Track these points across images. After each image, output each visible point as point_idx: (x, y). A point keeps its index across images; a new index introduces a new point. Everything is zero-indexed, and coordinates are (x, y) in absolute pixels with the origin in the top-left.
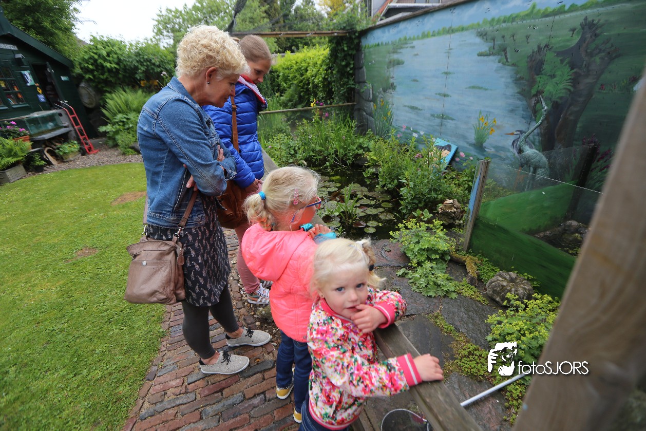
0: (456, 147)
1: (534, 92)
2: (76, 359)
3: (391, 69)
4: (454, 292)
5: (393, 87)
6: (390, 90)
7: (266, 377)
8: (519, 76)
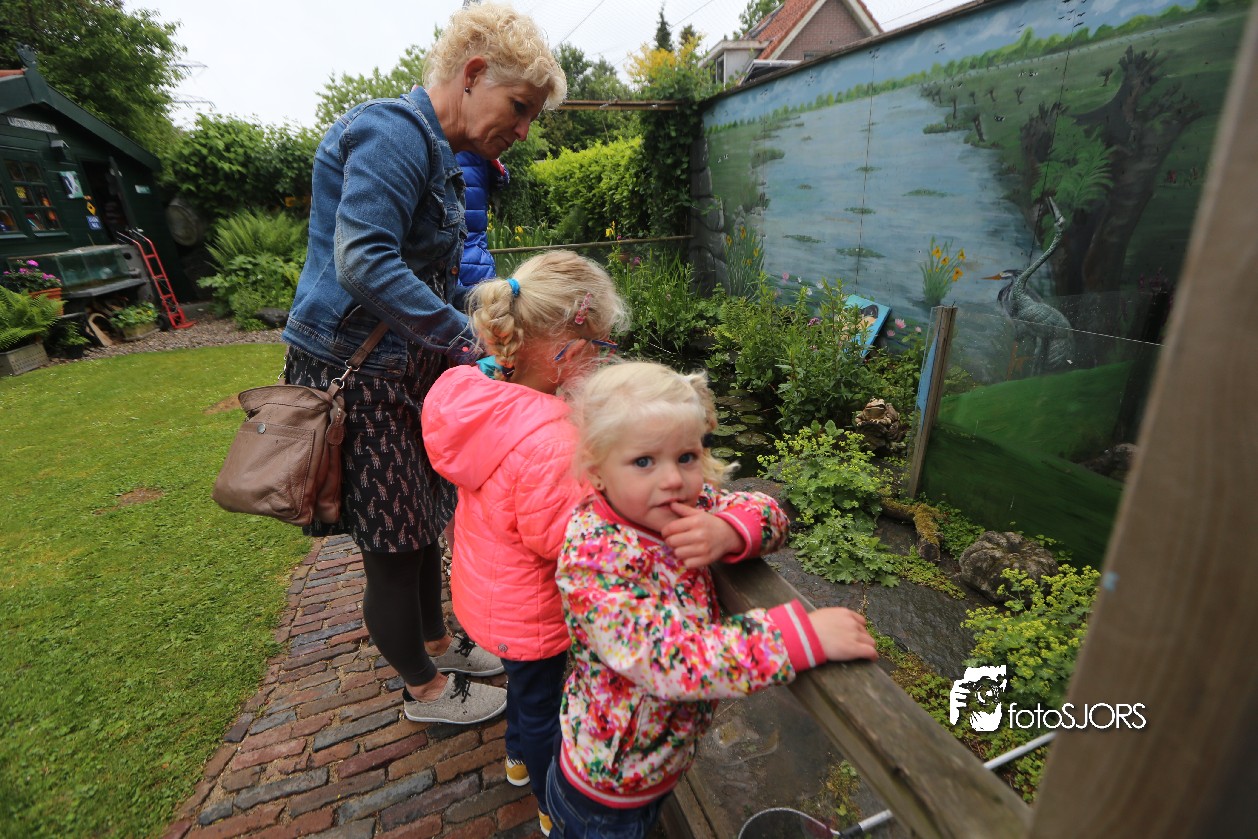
0: (888, 308)
1: (1035, 194)
2: (82, 697)
3: (759, 169)
4: (893, 574)
5: (763, 202)
6: (759, 208)
7: (485, 738)
8: (1005, 166)
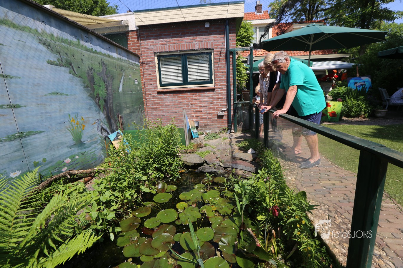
8: (86, 85)
